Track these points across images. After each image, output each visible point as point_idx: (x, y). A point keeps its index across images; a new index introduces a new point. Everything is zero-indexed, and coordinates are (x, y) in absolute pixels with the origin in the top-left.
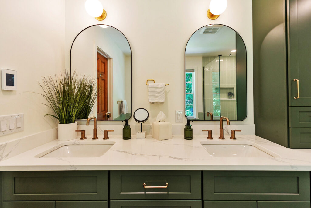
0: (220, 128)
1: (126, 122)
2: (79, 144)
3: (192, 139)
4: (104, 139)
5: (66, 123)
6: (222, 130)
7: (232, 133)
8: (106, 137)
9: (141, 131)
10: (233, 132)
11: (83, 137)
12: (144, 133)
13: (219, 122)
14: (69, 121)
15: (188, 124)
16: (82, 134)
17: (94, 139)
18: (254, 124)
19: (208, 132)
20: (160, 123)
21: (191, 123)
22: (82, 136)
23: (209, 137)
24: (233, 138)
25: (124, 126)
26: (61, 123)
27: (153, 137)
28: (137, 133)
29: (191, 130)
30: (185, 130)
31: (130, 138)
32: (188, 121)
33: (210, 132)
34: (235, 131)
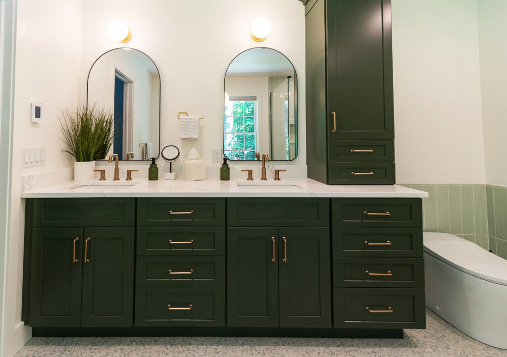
0: (262, 167)
1: (152, 162)
2: (97, 185)
3: (229, 180)
4: (127, 179)
5: (84, 161)
7: (276, 173)
8: (129, 177)
9: (171, 172)
11: (103, 177)
12: (173, 174)
13: (261, 162)
14: (87, 159)
15: (225, 163)
16: (101, 174)
17: (115, 179)
18: (307, 164)
19: (248, 172)
20: (191, 162)
21: (227, 161)
22: (101, 177)
23: (249, 177)
24: (277, 178)
25: (151, 165)
26: (78, 161)
27: (184, 179)
28: (166, 174)
29: (229, 169)
30: (222, 169)
31: (157, 179)
32: (225, 159)
33: (250, 173)
34: (279, 171)
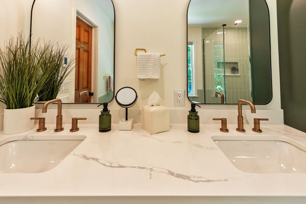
0: (238, 115)
1: (104, 106)
2: (33, 139)
3: (198, 132)
4: (72, 130)
5: (16, 108)
6: (240, 118)
7: (255, 123)
8: (75, 128)
9: (127, 119)
10: (257, 122)
11: (42, 128)
12: (130, 122)
13: (237, 106)
14: (21, 104)
15: (193, 110)
16: (40, 123)
17: (56, 130)
18: (282, 108)
19: (221, 121)
20: (153, 109)
21: (197, 109)
22: (40, 126)
23: (224, 128)
24: (257, 129)
25: (102, 113)
26: (9, 108)
27: (143, 128)
28: (121, 122)
29: (197, 118)
30: (189, 118)
31: (110, 130)
32: (193, 106)
33: (224, 122)
34: (259, 120)
